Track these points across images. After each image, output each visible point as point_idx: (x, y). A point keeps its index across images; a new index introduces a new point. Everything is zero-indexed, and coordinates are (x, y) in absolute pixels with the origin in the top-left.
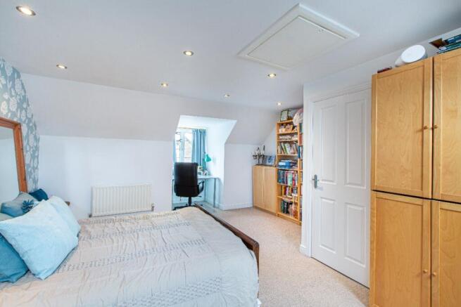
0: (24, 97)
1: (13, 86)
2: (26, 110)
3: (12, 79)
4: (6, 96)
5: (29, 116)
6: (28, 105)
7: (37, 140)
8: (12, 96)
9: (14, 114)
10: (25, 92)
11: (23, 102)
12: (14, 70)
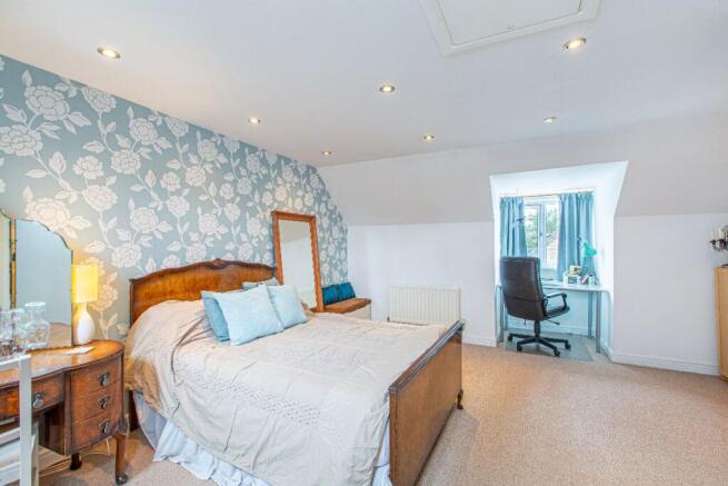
0: (323, 190)
1: (308, 182)
2: (326, 203)
3: (307, 175)
4: (300, 193)
5: (331, 208)
6: (329, 197)
7: (343, 231)
8: (307, 192)
9: (310, 209)
10: (323, 184)
11: (322, 195)
12: (308, 167)
